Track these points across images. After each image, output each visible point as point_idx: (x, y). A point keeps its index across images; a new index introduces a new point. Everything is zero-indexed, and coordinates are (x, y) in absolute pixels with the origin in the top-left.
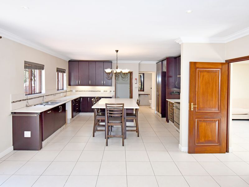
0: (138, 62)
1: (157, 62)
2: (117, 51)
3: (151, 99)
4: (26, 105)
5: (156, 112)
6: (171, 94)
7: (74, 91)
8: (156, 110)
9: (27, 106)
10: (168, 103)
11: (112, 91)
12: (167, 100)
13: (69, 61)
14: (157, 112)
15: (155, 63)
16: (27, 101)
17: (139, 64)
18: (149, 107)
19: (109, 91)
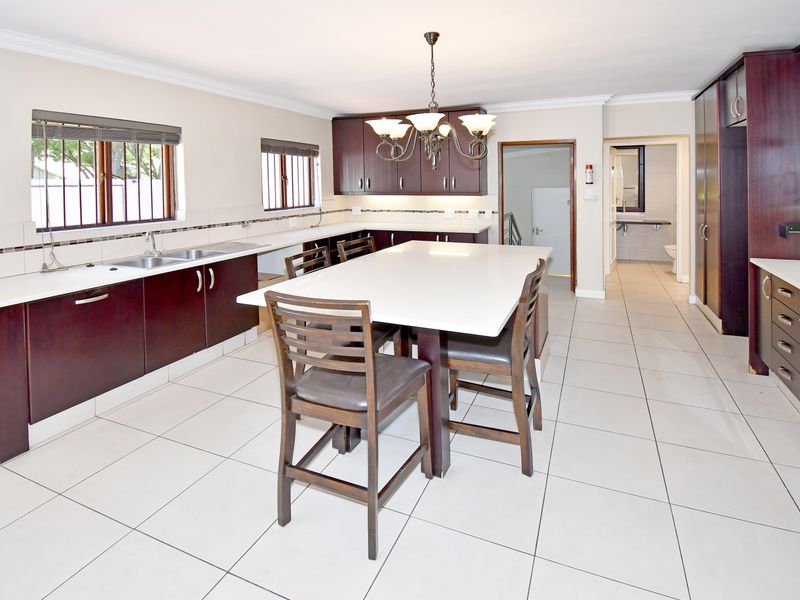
0: (599, 100)
1: (696, 92)
2: (433, 38)
3: (674, 242)
4: (45, 264)
5: (694, 299)
6: (783, 234)
7: (356, 210)
8: (697, 293)
9: (45, 269)
10: (765, 280)
11: (488, 212)
12: (753, 260)
13: (334, 119)
14: (701, 303)
15: (687, 96)
16: (48, 250)
17: (603, 106)
18: (667, 268)
19: (474, 212)
